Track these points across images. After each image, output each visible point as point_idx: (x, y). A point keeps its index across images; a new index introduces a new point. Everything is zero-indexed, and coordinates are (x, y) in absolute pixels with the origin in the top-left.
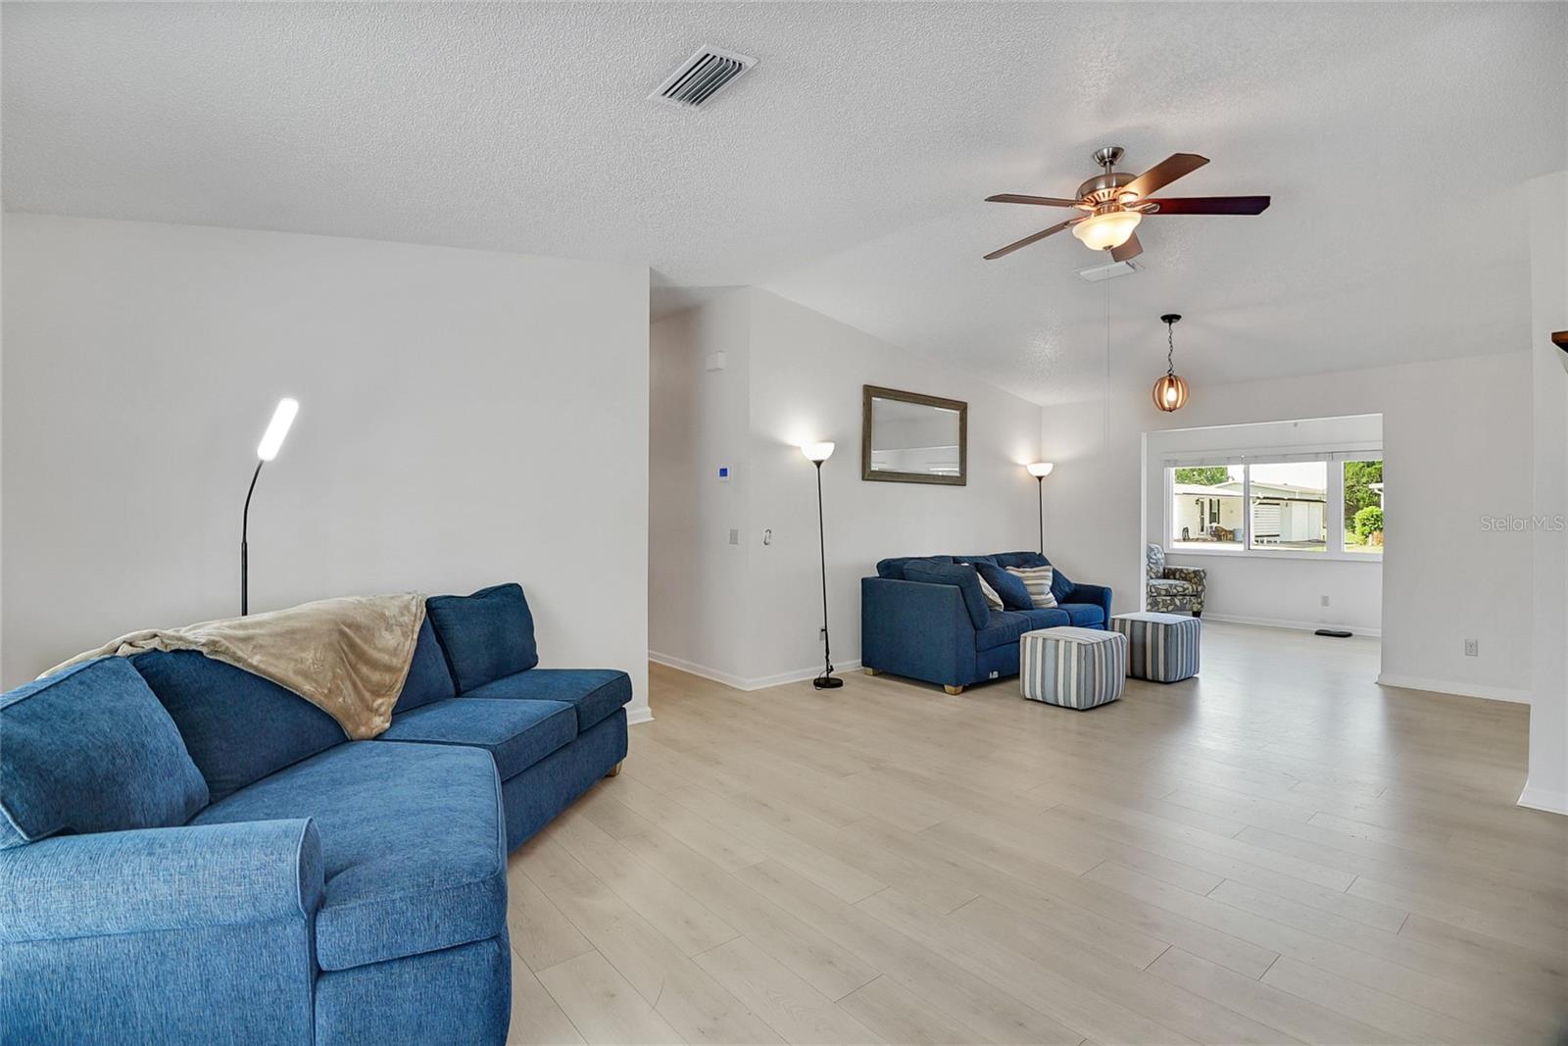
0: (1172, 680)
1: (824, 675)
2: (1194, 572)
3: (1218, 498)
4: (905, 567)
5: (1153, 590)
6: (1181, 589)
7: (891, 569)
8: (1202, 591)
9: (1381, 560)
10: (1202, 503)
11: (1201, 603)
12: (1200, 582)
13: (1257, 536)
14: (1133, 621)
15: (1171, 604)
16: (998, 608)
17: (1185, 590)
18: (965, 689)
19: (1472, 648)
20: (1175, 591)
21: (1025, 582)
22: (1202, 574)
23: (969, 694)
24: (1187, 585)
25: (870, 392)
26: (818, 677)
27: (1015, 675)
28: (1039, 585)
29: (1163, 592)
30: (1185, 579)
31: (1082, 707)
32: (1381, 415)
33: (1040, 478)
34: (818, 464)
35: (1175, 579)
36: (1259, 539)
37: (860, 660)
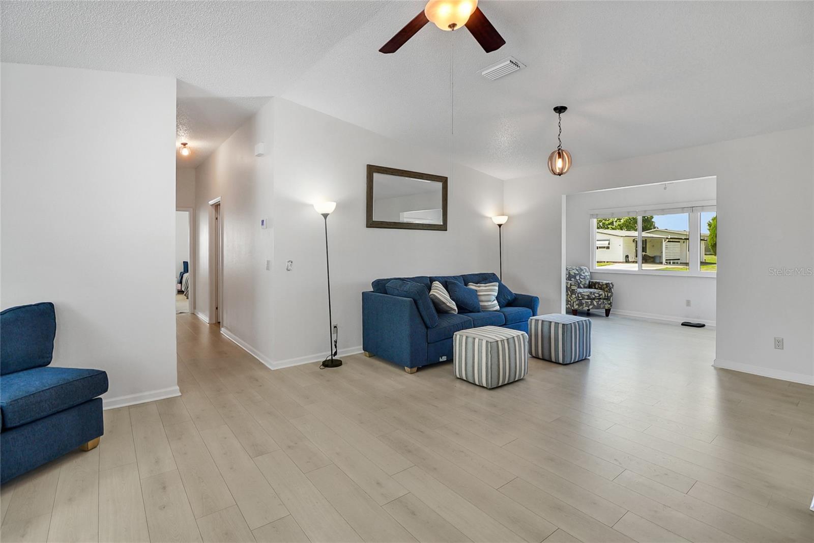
0: (568, 363)
1: (330, 358)
2: (606, 284)
3: (646, 238)
4: (386, 285)
5: (580, 295)
6: (598, 295)
7: (381, 286)
8: (611, 296)
9: (716, 277)
10: (636, 241)
11: (610, 304)
12: (610, 290)
13: (666, 260)
14: (543, 321)
15: (591, 305)
16: (453, 312)
17: (600, 295)
18: (419, 370)
19: (779, 344)
20: (593, 296)
21: (479, 293)
22: (611, 285)
23: (421, 374)
24: (601, 292)
25: (372, 170)
26: (325, 360)
27: (450, 360)
28: (488, 296)
29: (586, 297)
30: (601, 289)
31: (490, 387)
32: (716, 177)
33: (500, 226)
34: (325, 216)
35: (595, 288)
36: (668, 261)
37: (362, 347)
